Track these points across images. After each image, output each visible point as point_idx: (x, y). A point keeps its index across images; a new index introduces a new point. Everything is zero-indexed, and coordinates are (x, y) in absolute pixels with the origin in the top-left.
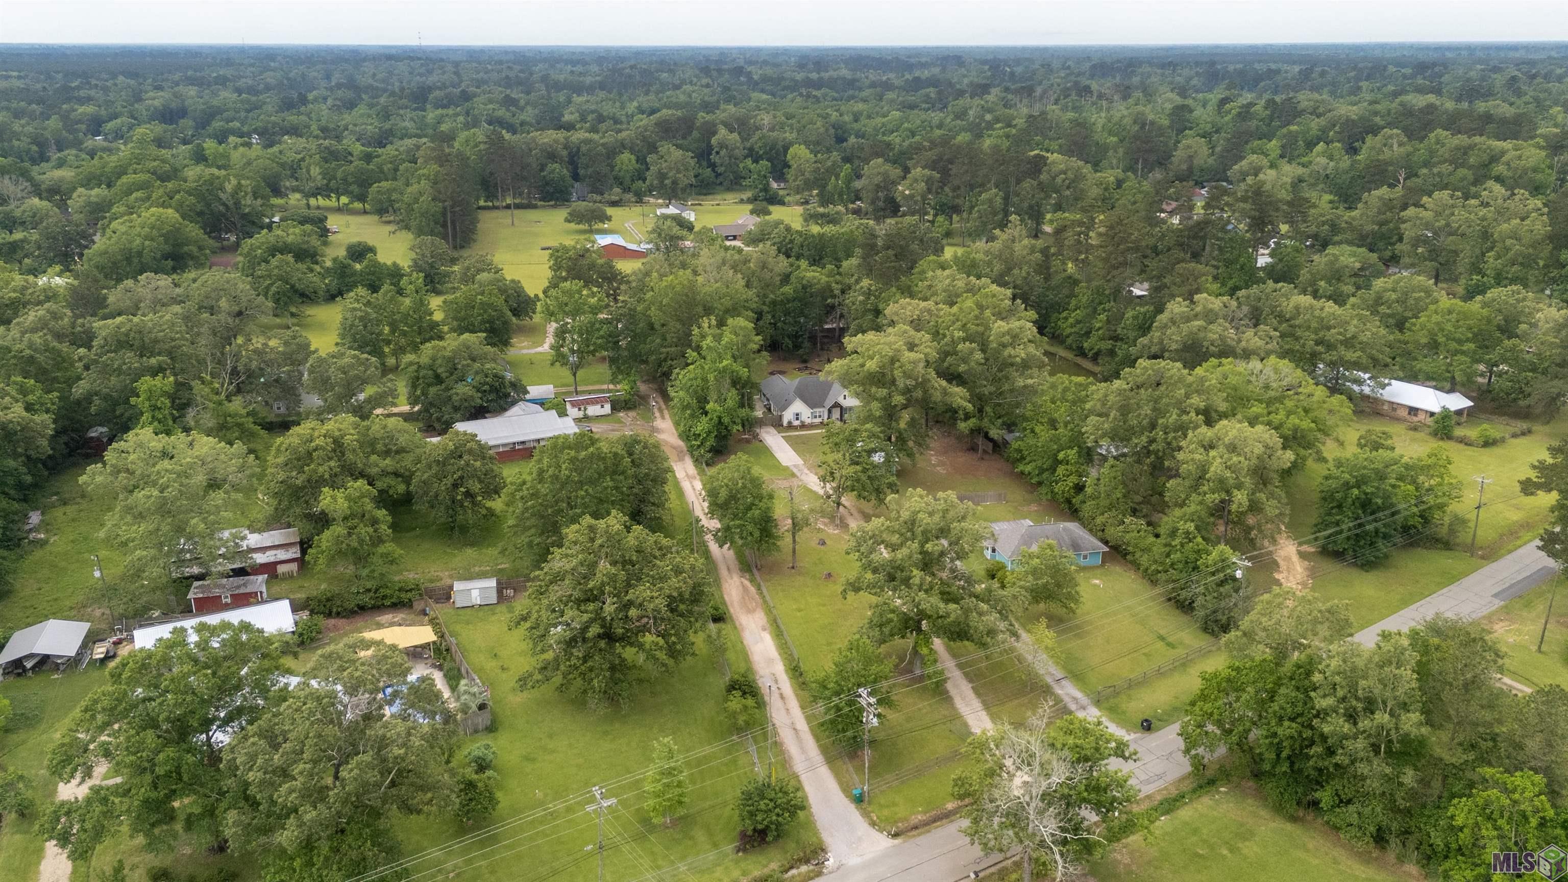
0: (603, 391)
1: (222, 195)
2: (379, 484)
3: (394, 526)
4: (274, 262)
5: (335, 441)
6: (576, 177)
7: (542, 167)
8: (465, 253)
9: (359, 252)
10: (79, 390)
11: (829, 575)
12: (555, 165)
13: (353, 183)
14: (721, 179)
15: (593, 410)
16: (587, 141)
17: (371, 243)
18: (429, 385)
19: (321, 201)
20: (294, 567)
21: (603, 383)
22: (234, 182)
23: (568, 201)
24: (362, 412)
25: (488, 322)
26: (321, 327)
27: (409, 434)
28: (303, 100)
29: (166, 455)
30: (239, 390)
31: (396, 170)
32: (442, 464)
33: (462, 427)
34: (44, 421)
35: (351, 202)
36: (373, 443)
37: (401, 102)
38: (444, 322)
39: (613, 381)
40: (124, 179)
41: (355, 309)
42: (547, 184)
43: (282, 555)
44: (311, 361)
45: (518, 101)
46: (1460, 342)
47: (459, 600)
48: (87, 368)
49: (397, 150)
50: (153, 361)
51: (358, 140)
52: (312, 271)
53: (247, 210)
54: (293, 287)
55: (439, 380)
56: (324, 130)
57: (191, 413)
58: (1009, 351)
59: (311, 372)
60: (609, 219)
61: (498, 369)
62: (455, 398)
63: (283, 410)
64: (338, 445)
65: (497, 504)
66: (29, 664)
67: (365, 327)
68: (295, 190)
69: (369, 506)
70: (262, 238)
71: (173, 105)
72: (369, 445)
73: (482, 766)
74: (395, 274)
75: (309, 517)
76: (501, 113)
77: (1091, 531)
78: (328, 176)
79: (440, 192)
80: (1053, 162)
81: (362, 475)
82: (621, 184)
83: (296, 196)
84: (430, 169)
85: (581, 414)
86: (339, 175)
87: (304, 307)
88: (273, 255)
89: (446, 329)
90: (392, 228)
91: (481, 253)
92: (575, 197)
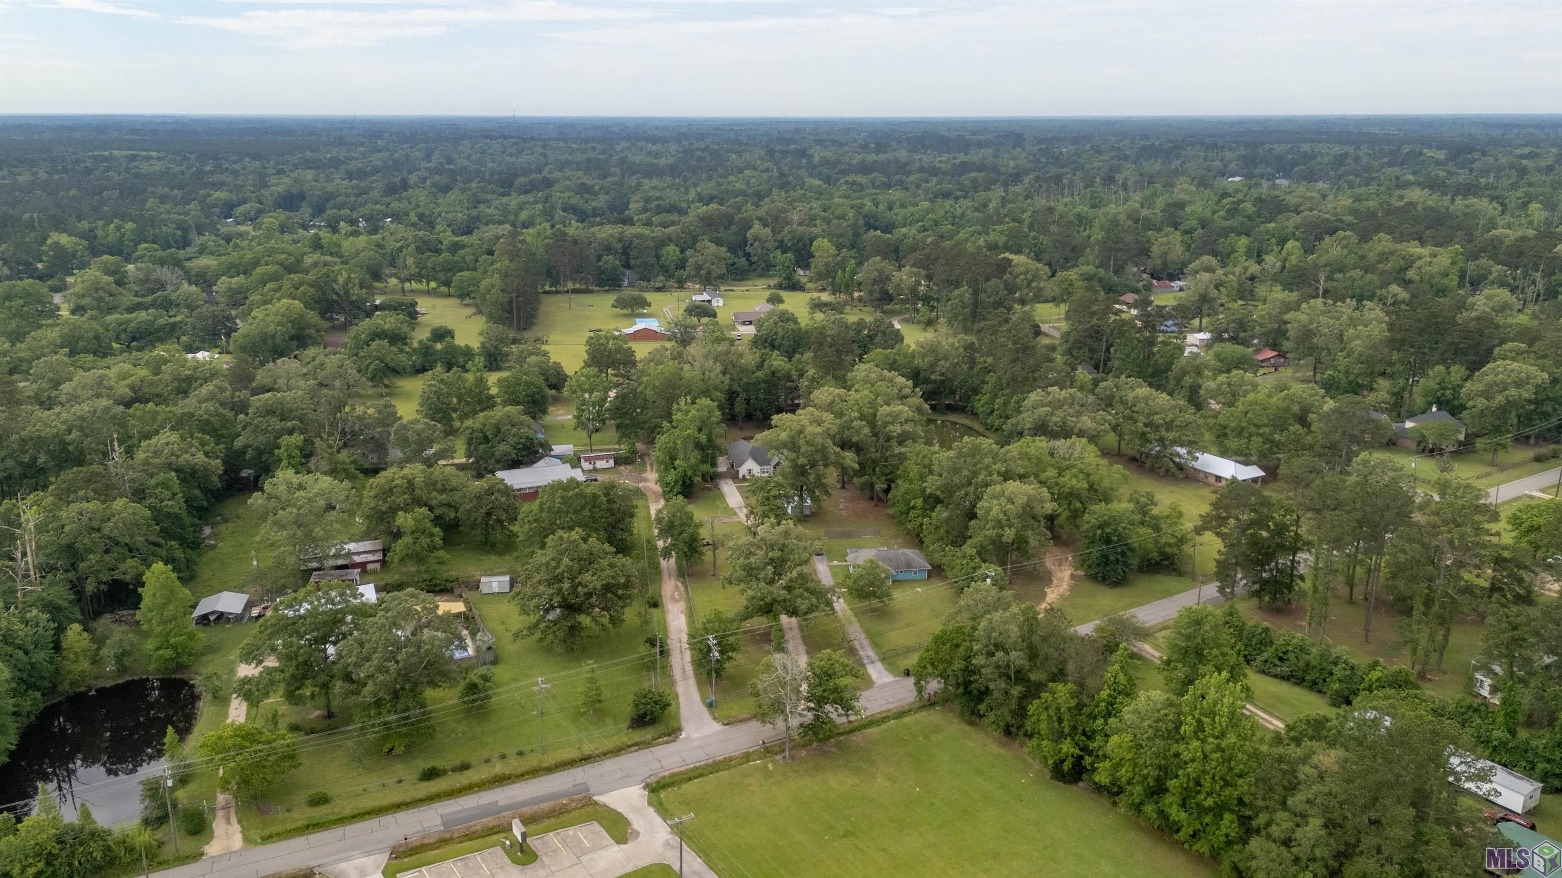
0: (609, 450)
1: (336, 287)
2: (438, 512)
3: (444, 539)
4: (374, 345)
5: (408, 482)
6: (627, 266)
7: (599, 258)
8: (527, 335)
9: (441, 334)
10: (239, 443)
12: (610, 257)
13: (440, 271)
14: (754, 267)
15: (600, 464)
16: (638, 236)
17: (450, 327)
18: (480, 444)
19: (414, 285)
20: (378, 565)
21: (610, 443)
22: (345, 275)
23: (620, 286)
24: (429, 463)
25: (529, 397)
26: (407, 396)
27: (461, 479)
28: (405, 186)
29: (301, 487)
30: (345, 445)
31: (477, 261)
32: (479, 498)
33: (500, 474)
34: (217, 464)
35: (439, 287)
36: (435, 483)
37: (489, 187)
38: (498, 395)
39: (618, 443)
40: (259, 270)
41: (431, 385)
42: (602, 273)
43: (370, 557)
44: (396, 425)
45: (593, 187)
46: (1257, 426)
47: (484, 589)
48: (244, 428)
49: (478, 240)
50: (289, 424)
51: (449, 226)
52: (401, 351)
53: (354, 298)
54: (387, 365)
55: (486, 439)
56: (421, 217)
57: (313, 460)
58: (890, 428)
59: (396, 434)
60: (649, 305)
61: (530, 433)
62: (497, 453)
63: (375, 460)
64: (411, 483)
65: (515, 528)
66: (212, 618)
67: (438, 398)
68: (395, 276)
69: (429, 524)
70: (365, 325)
71: (294, 191)
72: (432, 485)
73: (485, 678)
74: (468, 353)
75: (390, 533)
76: (576, 200)
77: (925, 555)
78: (421, 265)
79: (508, 285)
80: (1018, 265)
81: (425, 505)
82: (666, 272)
83: (394, 281)
84: (502, 264)
85: (591, 467)
86: (429, 264)
87: (394, 380)
88: (373, 340)
89: (499, 400)
90: (470, 311)
91: (539, 335)
92: (626, 283)
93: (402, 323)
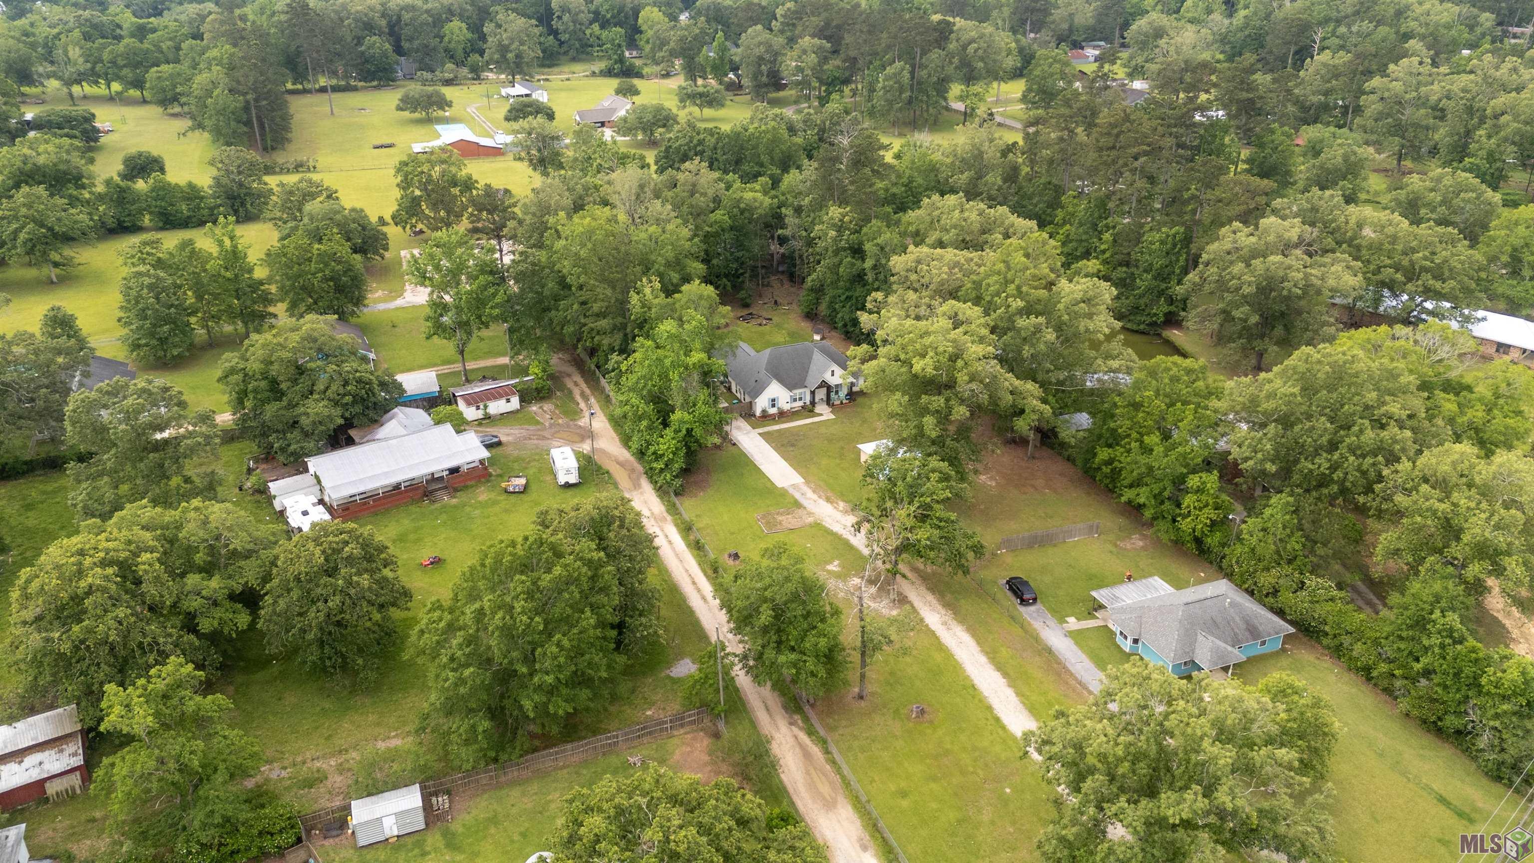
6: (399, 50)
7: (359, 40)
8: (280, 158)
9: (142, 165)
11: (923, 712)
12: (374, 38)
13: (125, 66)
14: (565, 48)
15: (497, 407)
16: (409, 7)
17: (155, 153)
18: (263, 402)
19: (88, 89)
20: (75, 781)
23: (394, 81)
25: (332, 279)
26: (97, 279)
31: (178, 48)
35: (126, 90)
36: (187, 552)
38: (270, 280)
41: (139, 274)
42: (367, 61)
43: (51, 762)
47: (363, 832)
49: (176, 20)
51: (127, 7)
52: (75, 201)
54: (51, 229)
55: (277, 391)
58: (1085, 324)
60: (450, 104)
62: (304, 419)
64: (128, 575)
67: (157, 298)
68: (54, 75)
69: (192, 702)
72: (181, 558)
74: (194, 196)
77: (1251, 593)
78: (93, 59)
79: (238, 82)
82: (452, 57)
83: (53, 84)
84: (221, 50)
85: (480, 414)
86: (106, 56)
87: (68, 252)
88: (17, 186)
89: (273, 289)
90: (184, 124)
91: (302, 157)
92: (400, 74)
93: (68, 152)
